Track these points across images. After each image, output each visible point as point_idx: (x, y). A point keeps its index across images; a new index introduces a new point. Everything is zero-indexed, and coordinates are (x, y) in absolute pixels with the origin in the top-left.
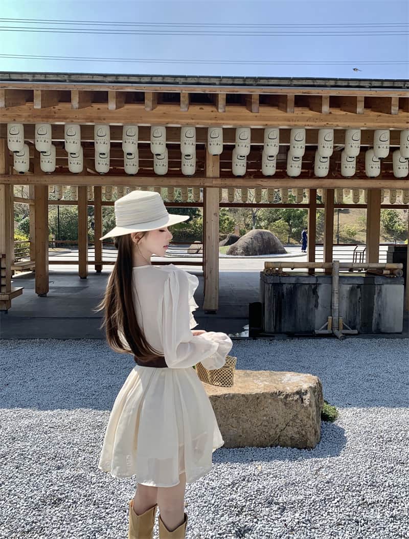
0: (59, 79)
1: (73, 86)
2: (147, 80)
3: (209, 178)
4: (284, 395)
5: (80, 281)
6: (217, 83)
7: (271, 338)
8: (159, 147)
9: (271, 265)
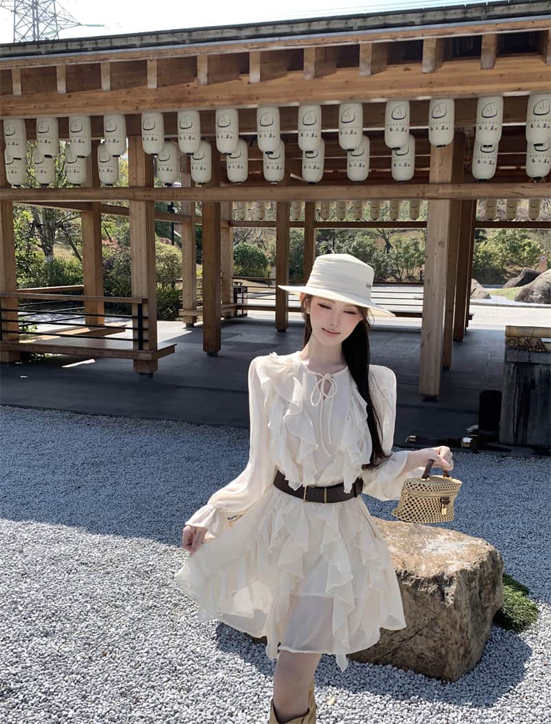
0: (176, 39)
1: (195, 49)
2: (303, 28)
3: (434, 183)
4: (412, 580)
5: (277, 335)
6: (417, 21)
7: (504, 454)
8: (352, 137)
9: (515, 332)
